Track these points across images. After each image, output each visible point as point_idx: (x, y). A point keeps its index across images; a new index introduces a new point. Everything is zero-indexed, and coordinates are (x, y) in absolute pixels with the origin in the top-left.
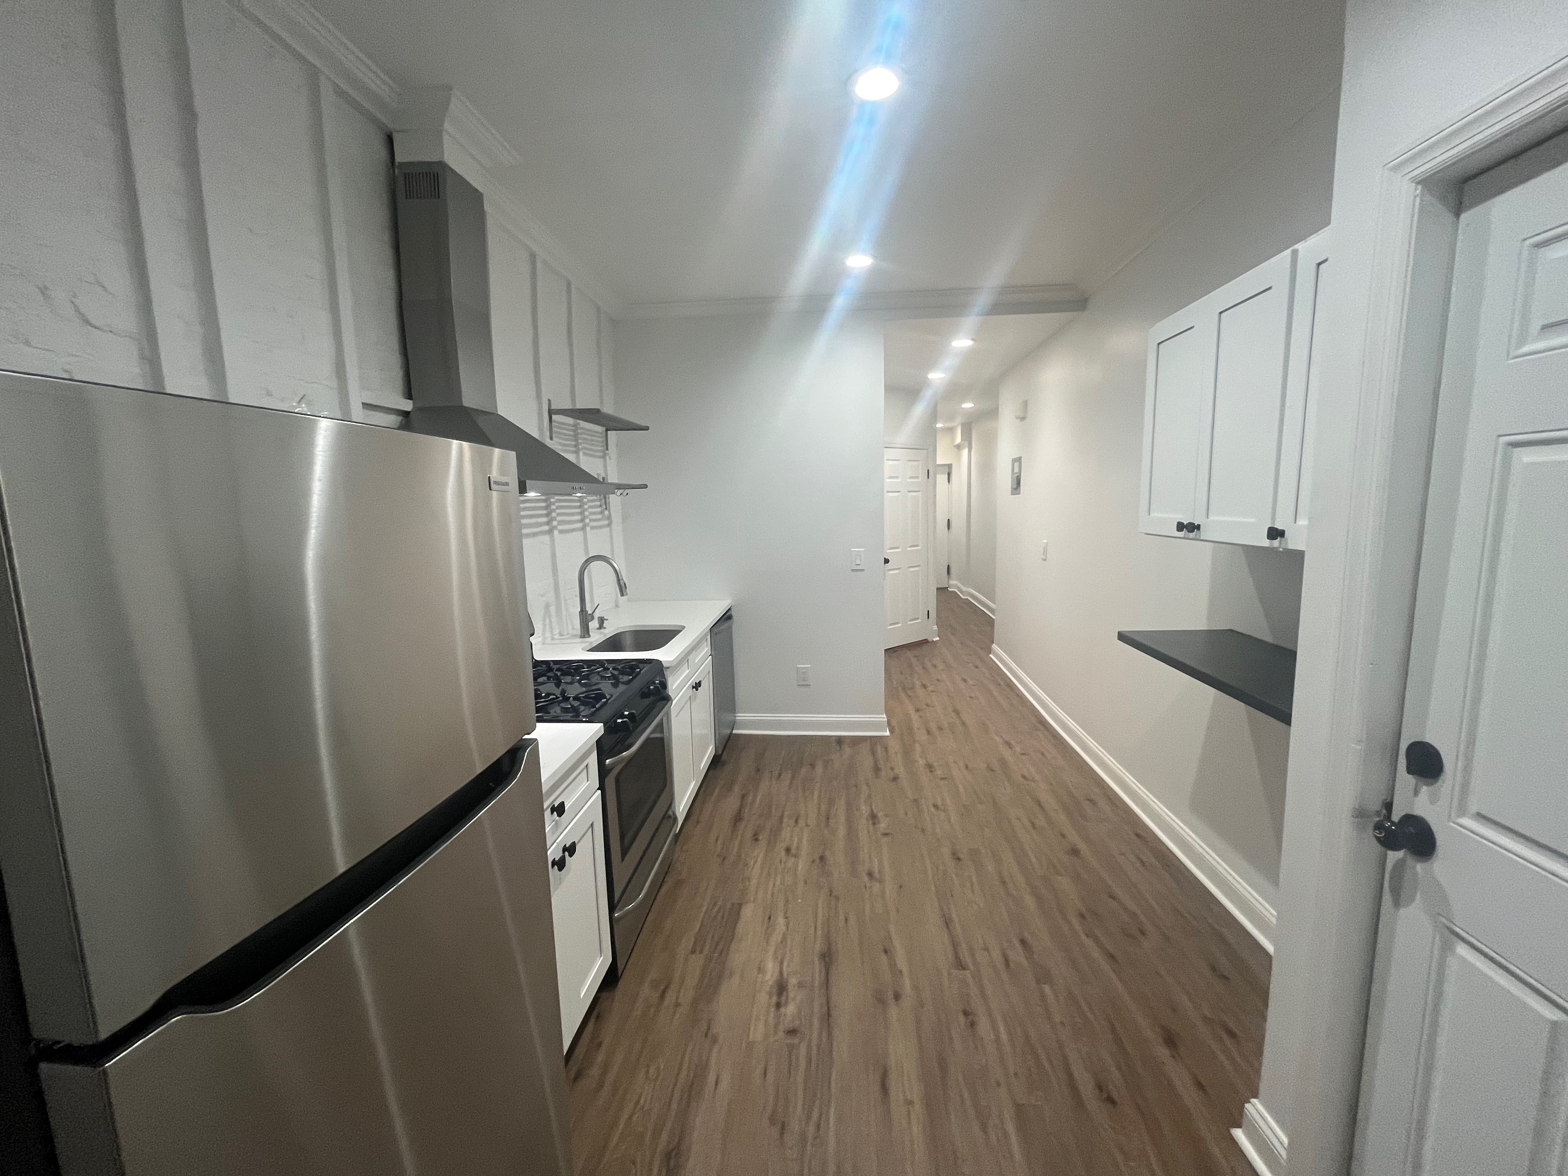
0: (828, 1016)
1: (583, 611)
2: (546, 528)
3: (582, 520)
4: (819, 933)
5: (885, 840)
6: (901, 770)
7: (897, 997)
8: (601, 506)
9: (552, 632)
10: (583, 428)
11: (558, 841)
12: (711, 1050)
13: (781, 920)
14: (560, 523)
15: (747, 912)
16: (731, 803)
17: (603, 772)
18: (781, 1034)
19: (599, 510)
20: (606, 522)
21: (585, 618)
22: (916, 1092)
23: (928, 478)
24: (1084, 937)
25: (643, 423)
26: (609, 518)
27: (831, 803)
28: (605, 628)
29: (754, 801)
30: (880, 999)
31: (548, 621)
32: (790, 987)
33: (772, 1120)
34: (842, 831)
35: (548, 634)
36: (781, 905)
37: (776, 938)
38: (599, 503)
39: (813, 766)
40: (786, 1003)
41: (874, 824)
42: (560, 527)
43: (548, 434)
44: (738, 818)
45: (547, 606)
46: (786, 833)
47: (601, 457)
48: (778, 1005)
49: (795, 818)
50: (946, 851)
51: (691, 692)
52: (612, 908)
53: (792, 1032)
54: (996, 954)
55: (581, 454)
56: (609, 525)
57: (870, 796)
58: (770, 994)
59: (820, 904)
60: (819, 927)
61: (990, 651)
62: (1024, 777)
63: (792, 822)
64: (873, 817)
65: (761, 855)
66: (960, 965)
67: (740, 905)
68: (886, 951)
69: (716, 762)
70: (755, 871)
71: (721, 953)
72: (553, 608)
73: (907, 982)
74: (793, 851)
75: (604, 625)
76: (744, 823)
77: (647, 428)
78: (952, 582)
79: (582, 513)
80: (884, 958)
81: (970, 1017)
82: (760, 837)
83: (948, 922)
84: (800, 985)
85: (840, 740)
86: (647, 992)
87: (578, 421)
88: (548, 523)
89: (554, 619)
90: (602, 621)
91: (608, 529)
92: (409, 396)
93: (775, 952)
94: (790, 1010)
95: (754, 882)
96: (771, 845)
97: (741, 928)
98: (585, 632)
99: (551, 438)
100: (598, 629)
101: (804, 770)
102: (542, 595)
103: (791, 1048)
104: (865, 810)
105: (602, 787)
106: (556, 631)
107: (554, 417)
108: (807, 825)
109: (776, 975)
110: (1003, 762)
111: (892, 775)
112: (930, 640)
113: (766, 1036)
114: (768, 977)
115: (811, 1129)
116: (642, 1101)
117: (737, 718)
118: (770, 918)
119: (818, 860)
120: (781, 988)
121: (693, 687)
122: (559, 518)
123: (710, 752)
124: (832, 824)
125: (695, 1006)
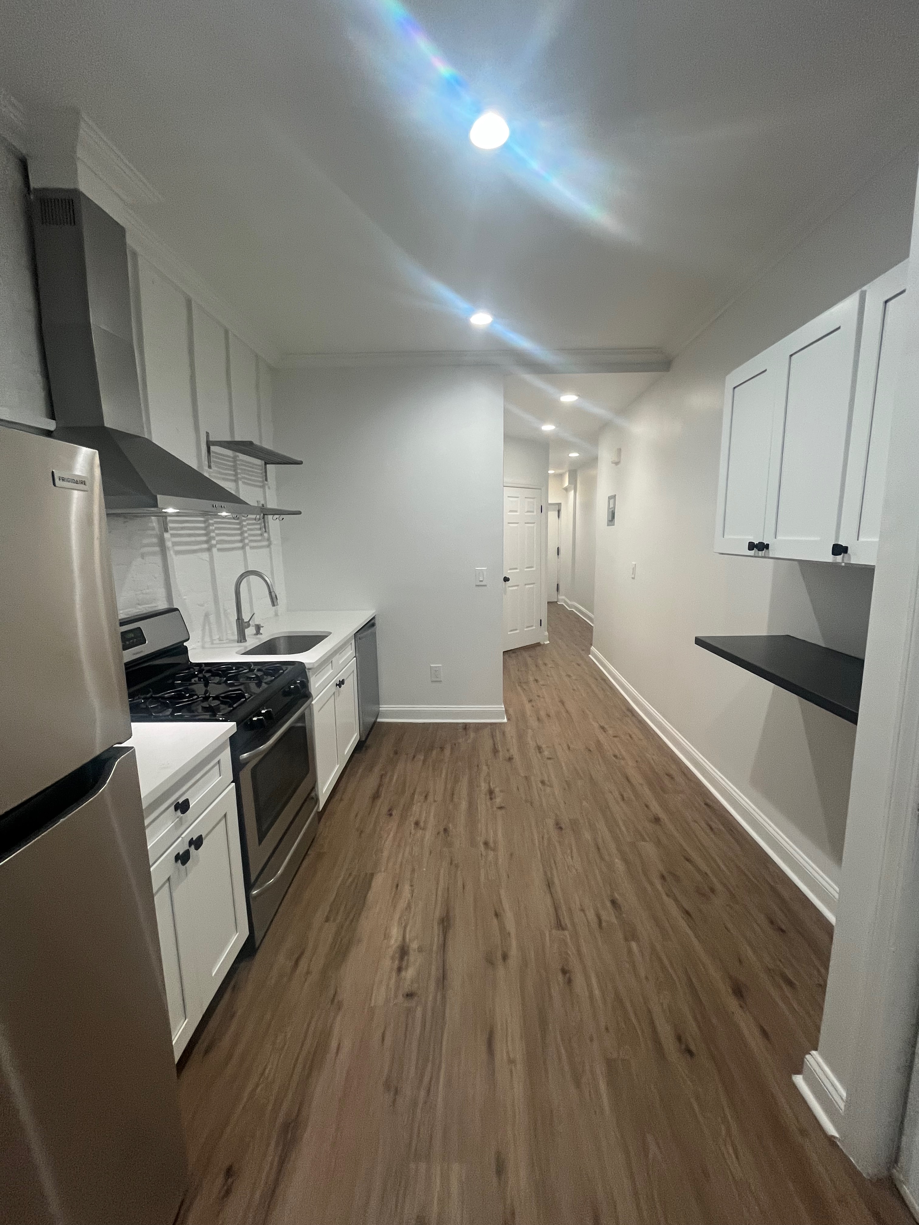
0: (443, 979)
1: (239, 619)
2: (205, 546)
3: (241, 541)
4: (439, 899)
5: (500, 813)
6: (514, 751)
7: (505, 957)
8: (260, 529)
9: (211, 636)
10: (243, 461)
11: (183, 836)
12: (335, 1018)
13: (407, 888)
14: (219, 542)
15: (379, 881)
16: (372, 782)
17: (237, 766)
18: (400, 998)
19: (259, 532)
20: (266, 543)
21: (242, 625)
22: (518, 1051)
23: (542, 512)
24: (665, 897)
25: (299, 459)
26: (269, 539)
27: (456, 780)
28: (262, 634)
29: (391, 780)
30: (490, 961)
31: (207, 627)
32: (411, 952)
33: (387, 1086)
34: (464, 805)
35: (207, 639)
36: (408, 875)
37: (402, 904)
38: (258, 526)
39: (442, 749)
40: (407, 968)
41: (491, 799)
42: (219, 546)
43: (207, 463)
44: (376, 796)
45: (207, 616)
46: (415, 808)
47: (260, 487)
48: (399, 970)
49: (424, 795)
50: (550, 822)
51: (334, 689)
52: (248, 888)
53: (410, 995)
54: (591, 915)
55: (240, 482)
56: (269, 546)
57: (488, 774)
58: (393, 958)
59: (442, 871)
60: (440, 893)
61: (588, 651)
62: (615, 756)
63: (422, 798)
64: (491, 792)
65: (394, 828)
66: (560, 926)
67: (372, 875)
68: (497, 915)
69: (360, 747)
70: (388, 843)
71: (352, 921)
72: (212, 618)
73: (514, 943)
74: (422, 824)
75: (261, 632)
76: (381, 800)
77: (300, 463)
78: (560, 597)
79: (241, 534)
80: (495, 921)
81: (568, 975)
82: (394, 813)
83: (549, 885)
84: (420, 950)
85: (466, 726)
86: (282, 960)
87: (238, 454)
88: (207, 542)
89: (214, 627)
90: (258, 628)
91: (268, 549)
92: (53, 417)
93: (400, 918)
94: (409, 974)
95: (385, 854)
96: (403, 819)
97: (371, 896)
98: (242, 638)
99: (210, 467)
100: (255, 635)
101: (434, 752)
102: (202, 605)
103: (409, 1011)
104: (484, 786)
105: (236, 780)
106: (216, 637)
107: (213, 448)
108: (435, 801)
109: (400, 939)
110: (599, 744)
111: (507, 756)
112: (542, 643)
113: (387, 1001)
114: (392, 942)
115: (423, 1093)
116: (267, 1071)
117: (380, 709)
118: (397, 886)
119: (442, 833)
120: (403, 952)
121: (337, 685)
122: (218, 538)
123: (354, 739)
124: (456, 800)
125: (324, 973)
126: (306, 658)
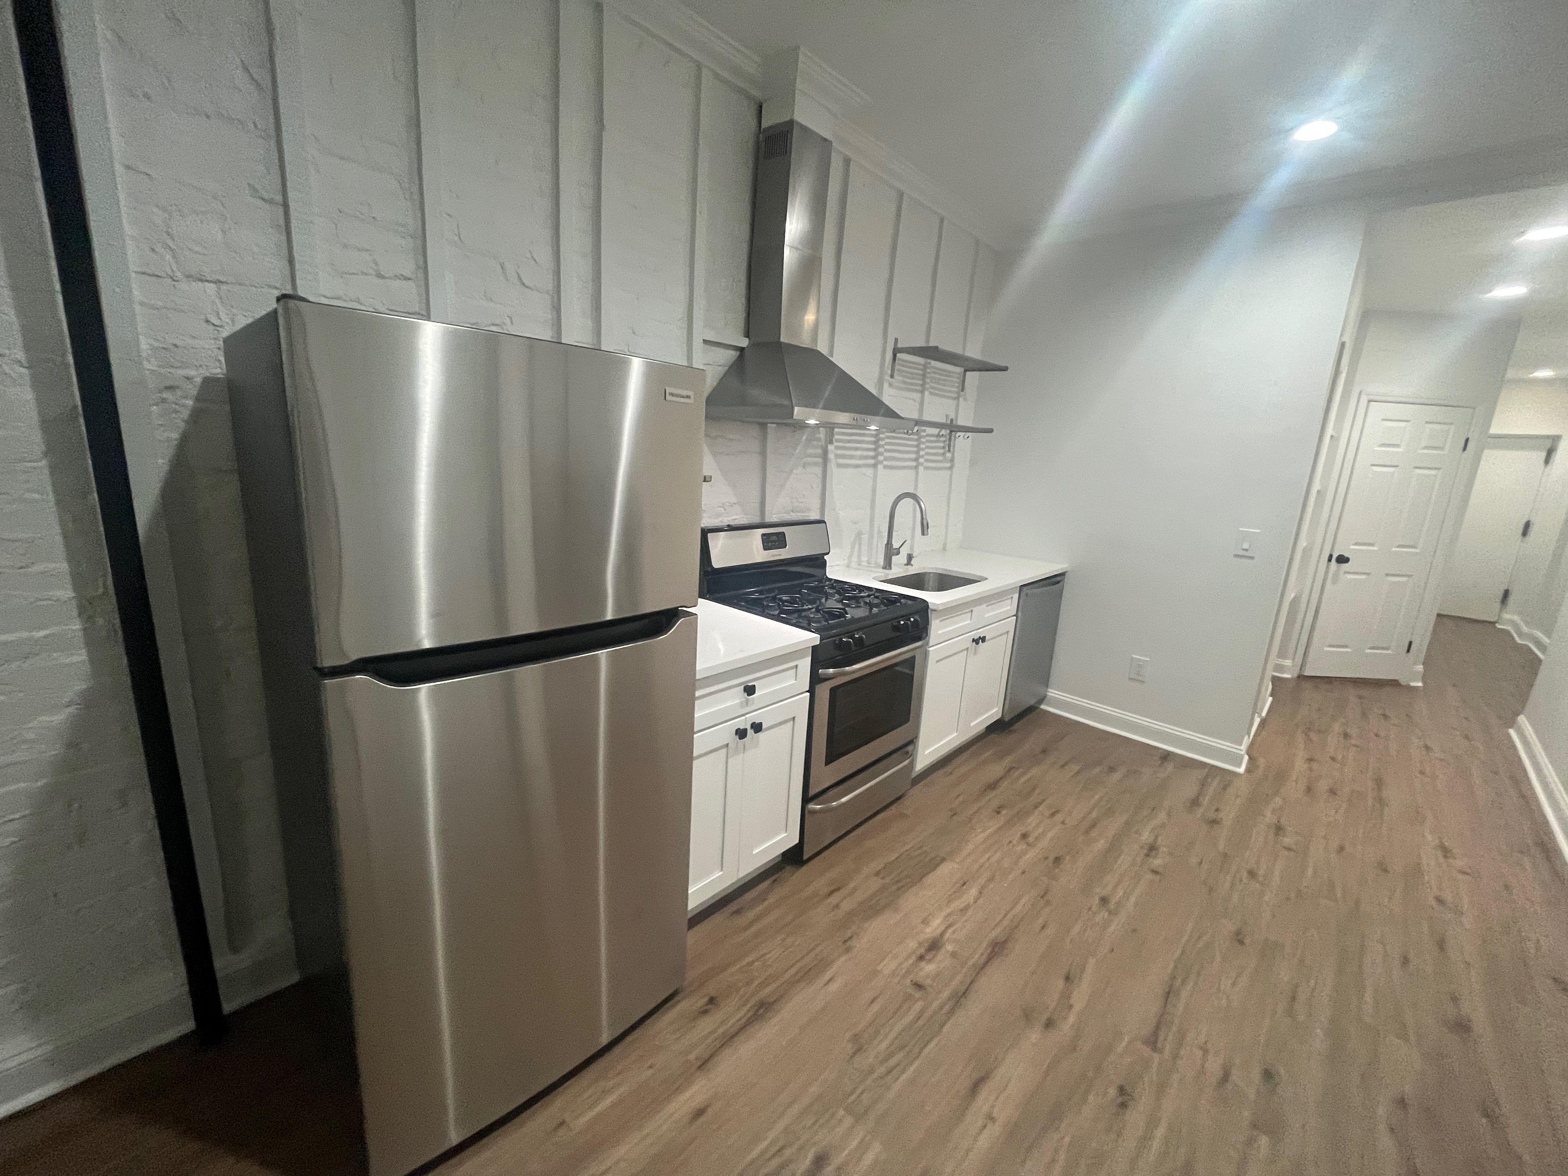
0: (962, 995)
1: (889, 544)
2: (872, 461)
3: (916, 460)
4: (1006, 922)
5: (1149, 876)
6: (1228, 816)
7: (1049, 1024)
8: (944, 447)
9: (859, 556)
10: (934, 367)
11: (747, 716)
12: (840, 956)
13: (974, 892)
14: (886, 459)
15: (945, 869)
16: (996, 770)
17: (815, 680)
18: (908, 982)
19: (941, 451)
20: (948, 465)
21: (890, 552)
22: (1005, 1113)
23: (1465, 449)
24: (1382, 1128)
25: (1002, 364)
26: (952, 460)
27: (1110, 812)
28: (912, 565)
29: (1018, 778)
30: (1028, 1015)
31: (857, 546)
32: (943, 951)
33: (856, 1037)
34: (1101, 844)
35: (854, 559)
36: (982, 881)
37: (958, 904)
38: (942, 445)
39: (1112, 769)
40: (930, 961)
41: (1147, 855)
42: (885, 463)
43: (889, 372)
44: (992, 786)
45: (859, 535)
46: (1033, 820)
47: (954, 399)
48: (921, 958)
49: (1053, 810)
50: (1228, 927)
51: (969, 644)
52: (806, 799)
53: (919, 986)
54: (1215, 1062)
55: (927, 393)
56: (951, 468)
57: (1163, 826)
58: (920, 944)
59: (1026, 899)
60: (1009, 916)
61: (1511, 722)
62: (1440, 901)
63: (1047, 813)
64: (1152, 848)
65: (995, 827)
66: (1153, 1042)
67: (943, 860)
68: (1067, 978)
70: (978, 838)
71: (899, 889)
72: (865, 537)
73: (1072, 1019)
74: (1031, 839)
75: (912, 562)
76: (994, 793)
77: (1005, 369)
78: (1506, 616)
79: (917, 452)
80: (1061, 983)
81: (1126, 1098)
82: (1004, 812)
83: (1169, 994)
84: (954, 955)
85: (1166, 756)
86: (820, 884)
87: (929, 361)
88: (874, 458)
89: (864, 548)
90: (910, 557)
91: (949, 472)
92: (747, 335)
93: (949, 915)
94: (929, 968)
95: (970, 847)
96: (1010, 823)
97: (930, 879)
98: (888, 565)
99: (892, 376)
100: (905, 565)
101: (1097, 770)
102: (855, 523)
103: (908, 998)
104: (1146, 836)
105: (811, 691)
106: (864, 559)
107: (899, 355)
108: (1063, 823)
109: (939, 932)
110: (1417, 869)
111: (1211, 815)
112: (1403, 682)
113: (893, 974)
114: (928, 930)
115: (883, 1070)
116: (768, 956)
117: (1048, 693)
118: (964, 884)
119: (1051, 858)
120: (934, 945)
121: (974, 640)
122: (887, 454)
123: (994, 713)
124: (1094, 834)
125: (850, 916)
126: (932, 598)
